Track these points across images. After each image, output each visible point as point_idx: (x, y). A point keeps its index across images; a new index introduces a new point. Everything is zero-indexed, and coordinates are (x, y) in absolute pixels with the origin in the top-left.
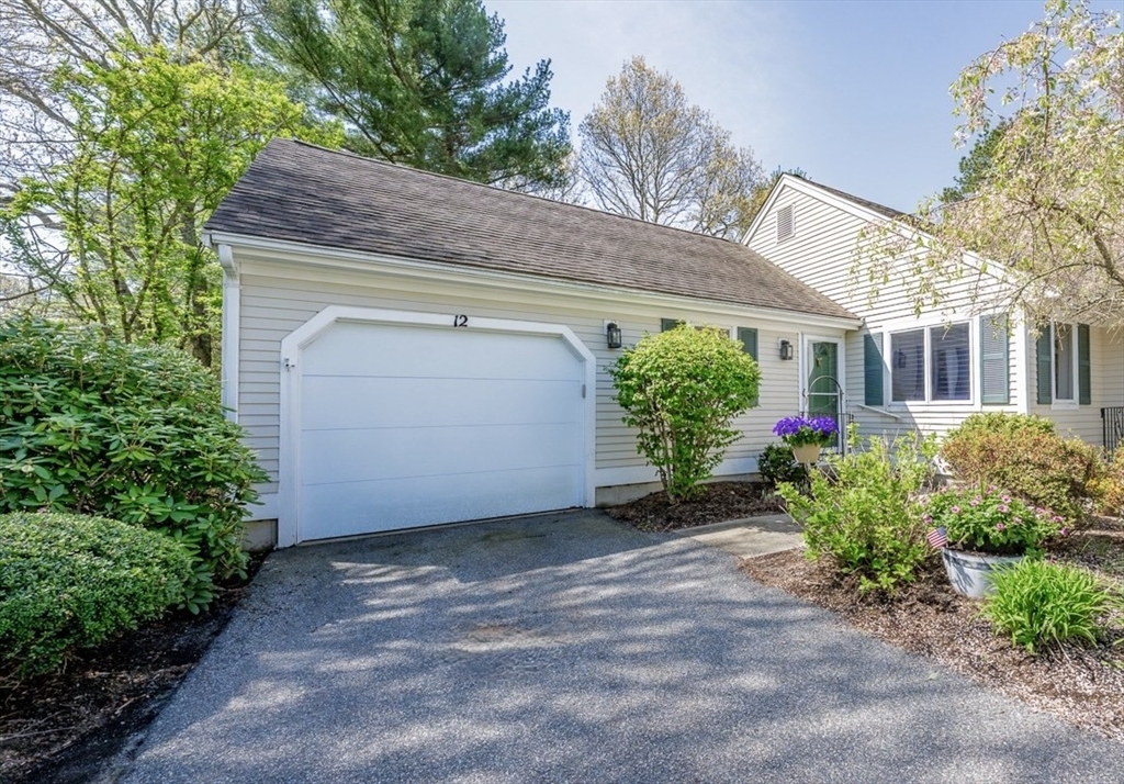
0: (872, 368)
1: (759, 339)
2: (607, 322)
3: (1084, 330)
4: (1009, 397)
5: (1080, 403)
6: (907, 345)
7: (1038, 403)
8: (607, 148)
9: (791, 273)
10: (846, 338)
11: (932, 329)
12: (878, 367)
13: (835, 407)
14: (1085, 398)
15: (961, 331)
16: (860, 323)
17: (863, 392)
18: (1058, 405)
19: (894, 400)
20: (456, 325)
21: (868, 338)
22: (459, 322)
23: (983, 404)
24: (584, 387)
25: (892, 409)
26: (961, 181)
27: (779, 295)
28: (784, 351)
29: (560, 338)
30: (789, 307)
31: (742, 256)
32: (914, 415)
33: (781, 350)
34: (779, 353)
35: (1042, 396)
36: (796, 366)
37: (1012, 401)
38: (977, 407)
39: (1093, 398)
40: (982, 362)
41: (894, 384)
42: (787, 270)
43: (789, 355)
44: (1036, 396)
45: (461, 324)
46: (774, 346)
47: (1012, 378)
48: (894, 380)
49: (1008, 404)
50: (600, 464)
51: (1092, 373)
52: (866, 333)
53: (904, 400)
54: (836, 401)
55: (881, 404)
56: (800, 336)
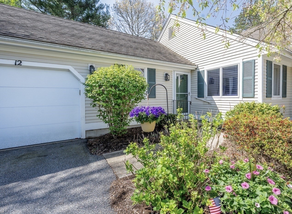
0: (200, 84)
1: (156, 72)
2: (90, 65)
3: (285, 68)
4: (254, 95)
5: (282, 97)
6: (213, 75)
7: (267, 97)
8: (120, 15)
9: (173, 50)
10: (191, 73)
11: (223, 68)
12: (202, 83)
13: (187, 98)
14: (284, 95)
15: (235, 69)
16: (196, 67)
17: (197, 93)
18: (274, 98)
19: (208, 96)
20: (16, 64)
21: (199, 73)
22: (17, 63)
23: (243, 97)
24: (80, 91)
25: (207, 99)
26: (235, 26)
27: (165, 57)
28: (167, 77)
29: (69, 71)
30: (168, 60)
31: (156, 44)
32: (215, 101)
33: (165, 77)
34: (164, 78)
35: (268, 94)
36: (171, 83)
37: (256, 96)
38: (241, 98)
39: (287, 95)
40: (243, 80)
41: (208, 90)
42: (171, 49)
43: (169, 79)
44: (266, 94)
45: (18, 64)
46: (163, 75)
47: (256, 87)
48: (208, 88)
49: (253, 97)
50: (87, 121)
51: (287, 85)
52: (198, 70)
53: (212, 96)
54: (187, 96)
55: (203, 97)
56: (173, 72)
